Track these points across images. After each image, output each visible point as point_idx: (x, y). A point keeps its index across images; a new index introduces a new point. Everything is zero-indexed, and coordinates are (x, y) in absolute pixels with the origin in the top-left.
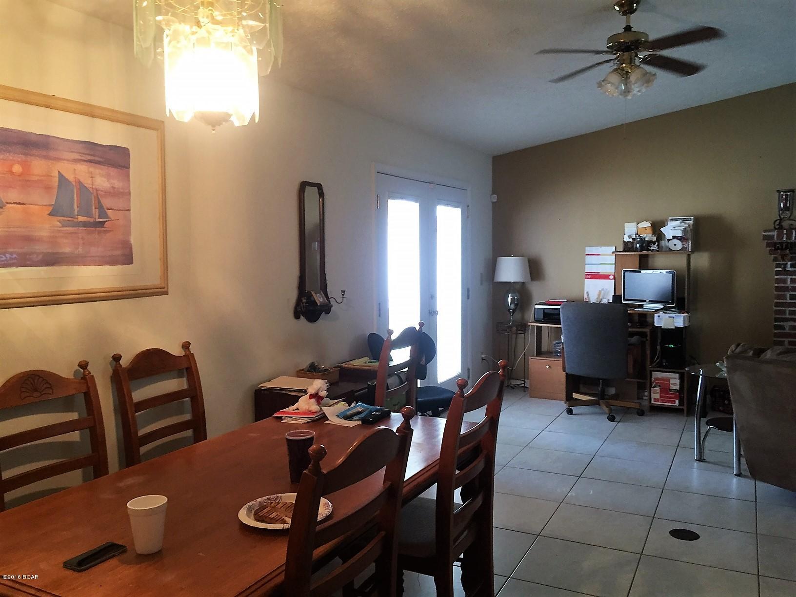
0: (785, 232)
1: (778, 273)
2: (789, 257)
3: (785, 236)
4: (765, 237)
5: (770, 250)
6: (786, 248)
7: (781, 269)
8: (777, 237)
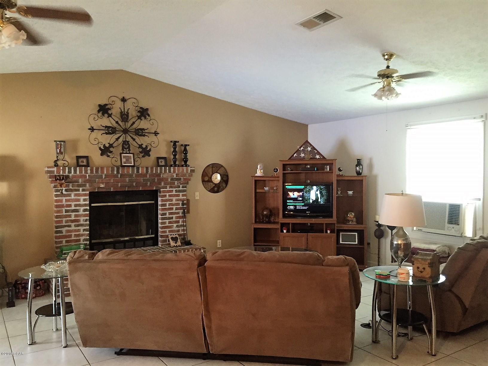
0: (61, 169)
1: (57, 196)
2: (65, 185)
3: (61, 171)
4: (48, 172)
5: (52, 180)
6: (63, 179)
7: (59, 193)
8: (57, 171)
